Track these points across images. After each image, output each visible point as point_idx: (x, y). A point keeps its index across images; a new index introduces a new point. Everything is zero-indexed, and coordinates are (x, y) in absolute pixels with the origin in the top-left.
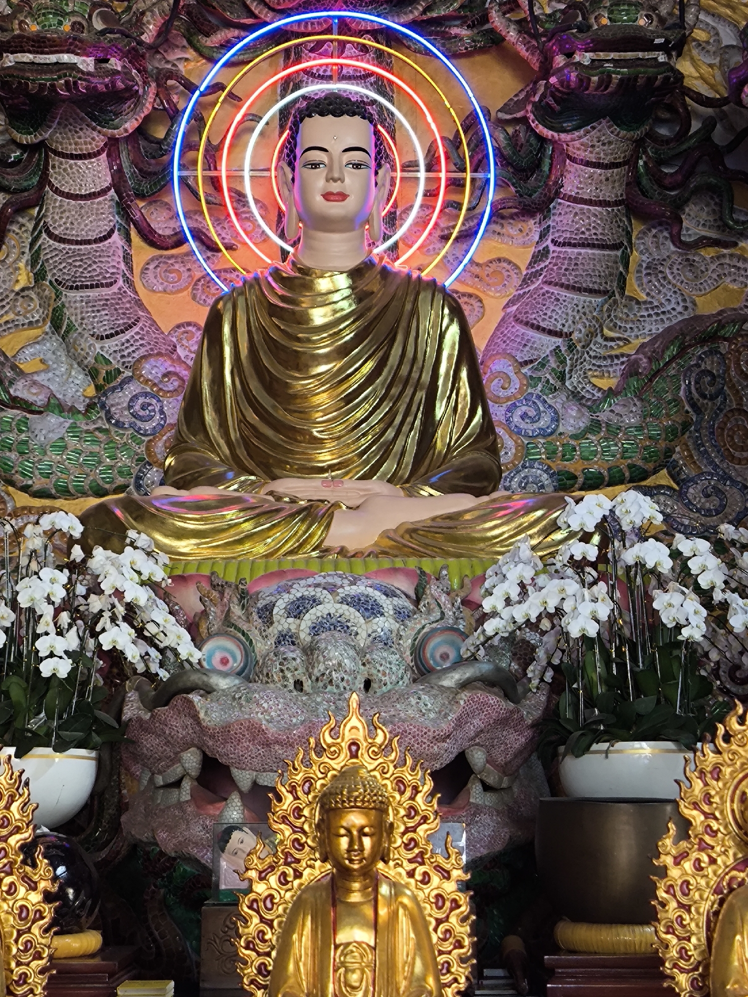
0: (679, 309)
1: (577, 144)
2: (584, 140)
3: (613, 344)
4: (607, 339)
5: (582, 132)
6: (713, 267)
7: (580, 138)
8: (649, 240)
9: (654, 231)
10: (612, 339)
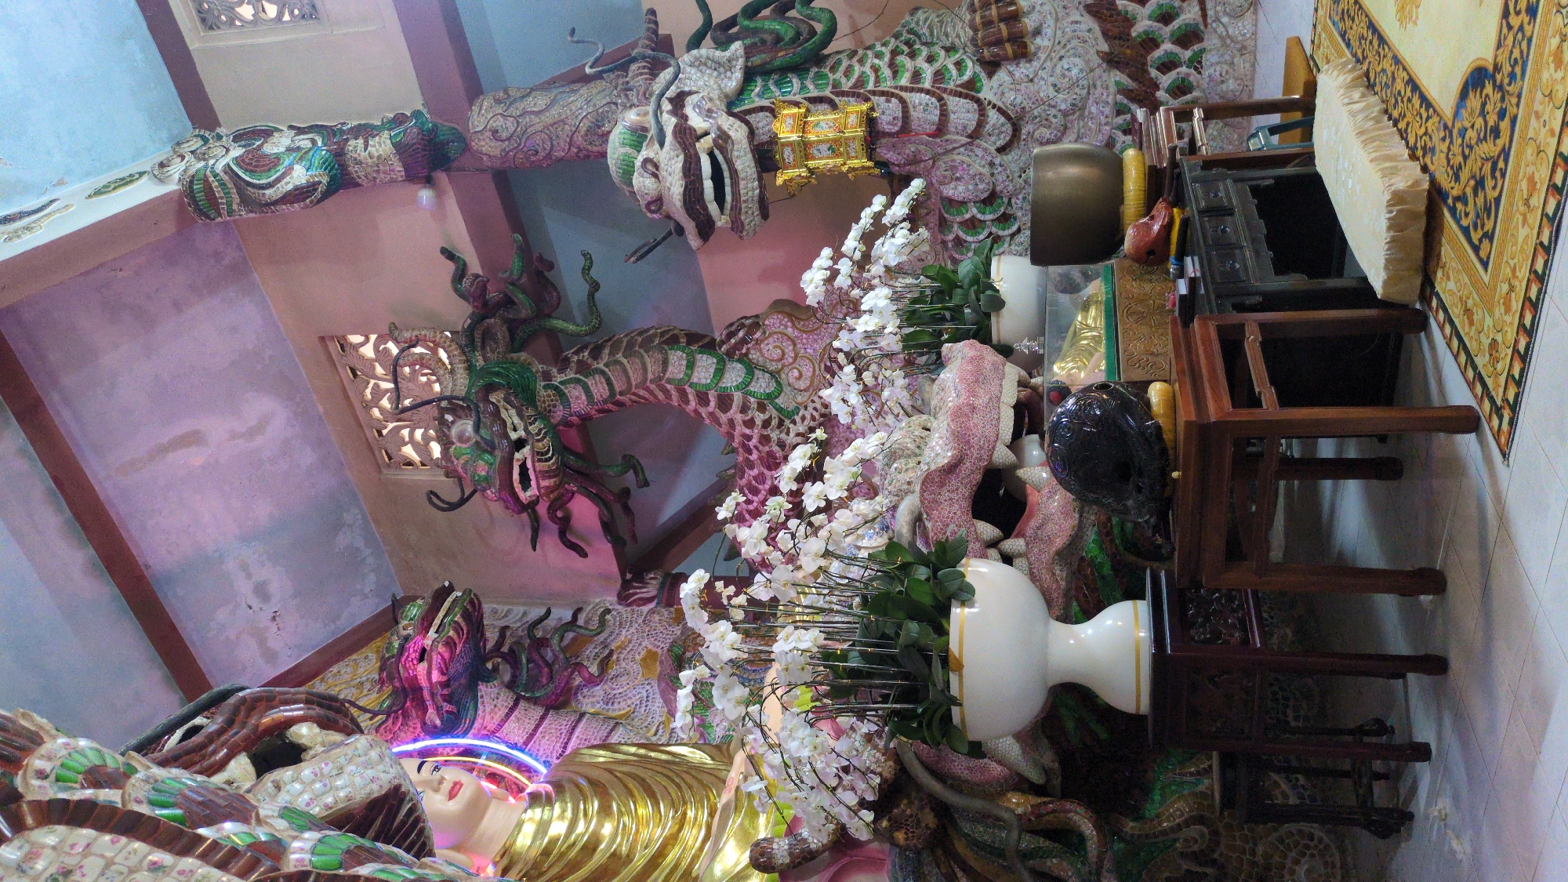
0: (648, 687)
1: (488, 717)
2: (488, 710)
3: (661, 731)
4: (655, 734)
5: (480, 706)
6: (624, 665)
7: (484, 711)
8: (586, 700)
9: (580, 697)
10: (657, 731)
